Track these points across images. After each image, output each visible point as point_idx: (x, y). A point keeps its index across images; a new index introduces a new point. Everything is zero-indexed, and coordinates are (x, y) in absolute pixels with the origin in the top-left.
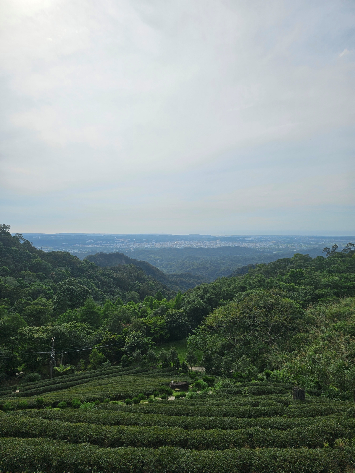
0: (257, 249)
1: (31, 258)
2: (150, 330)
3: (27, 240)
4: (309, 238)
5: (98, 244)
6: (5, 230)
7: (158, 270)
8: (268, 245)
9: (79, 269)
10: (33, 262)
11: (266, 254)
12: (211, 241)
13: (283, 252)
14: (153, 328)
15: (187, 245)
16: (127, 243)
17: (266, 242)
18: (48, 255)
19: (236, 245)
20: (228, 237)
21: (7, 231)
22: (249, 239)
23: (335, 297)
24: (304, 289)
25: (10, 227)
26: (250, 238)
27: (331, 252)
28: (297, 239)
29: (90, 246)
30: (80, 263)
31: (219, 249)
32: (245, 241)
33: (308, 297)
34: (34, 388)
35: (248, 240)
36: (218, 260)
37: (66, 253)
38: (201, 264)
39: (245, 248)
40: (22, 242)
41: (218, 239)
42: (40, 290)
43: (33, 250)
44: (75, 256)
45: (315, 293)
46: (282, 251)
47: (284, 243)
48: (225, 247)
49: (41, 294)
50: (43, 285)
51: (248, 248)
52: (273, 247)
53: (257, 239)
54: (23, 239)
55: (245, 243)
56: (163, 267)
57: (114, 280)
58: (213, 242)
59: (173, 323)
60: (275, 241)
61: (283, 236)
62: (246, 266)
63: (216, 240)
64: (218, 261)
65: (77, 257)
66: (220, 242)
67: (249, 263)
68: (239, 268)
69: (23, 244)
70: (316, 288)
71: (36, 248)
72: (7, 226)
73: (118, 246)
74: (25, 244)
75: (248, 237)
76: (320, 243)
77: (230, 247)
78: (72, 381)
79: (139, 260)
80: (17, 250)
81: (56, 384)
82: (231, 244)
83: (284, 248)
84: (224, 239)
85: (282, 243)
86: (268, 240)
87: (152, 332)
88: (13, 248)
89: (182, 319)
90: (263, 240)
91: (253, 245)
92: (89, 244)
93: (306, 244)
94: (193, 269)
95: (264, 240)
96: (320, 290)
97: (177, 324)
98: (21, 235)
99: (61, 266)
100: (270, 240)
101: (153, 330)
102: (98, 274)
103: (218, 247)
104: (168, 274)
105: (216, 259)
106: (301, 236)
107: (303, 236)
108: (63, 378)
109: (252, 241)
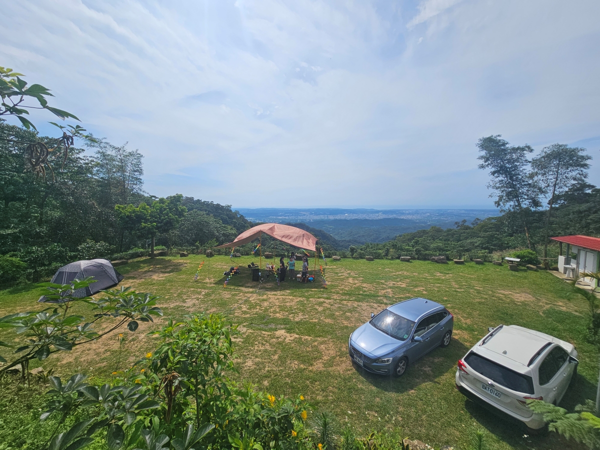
5: (287, 216)
7: (331, 236)
13: (436, 222)
15: (355, 217)
16: (307, 215)
19: (395, 217)
20: (388, 211)
22: (406, 212)
29: (281, 218)
32: (403, 214)
39: (403, 219)
41: (380, 212)
47: (437, 215)
48: (386, 218)
53: (414, 212)
56: (335, 235)
58: (376, 214)
63: (378, 213)
64: (380, 230)
66: (382, 215)
73: (301, 218)
75: (406, 210)
79: (317, 229)
82: (391, 216)
83: (437, 219)
84: (385, 212)
91: (410, 217)
92: (281, 216)
94: (359, 236)
100: (425, 213)
103: (380, 219)
104: (339, 239)
105: (378, 228)
109: (409, 214)
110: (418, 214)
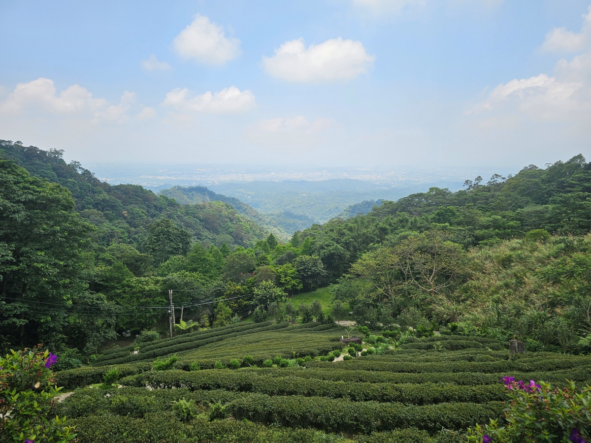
0: (372, 181)
1: (94, 193)
2: (280, 280)
3: (87, 170)
5: (172, 175)
6: (57, 156)
7: (251, 208)
8: (385, 177)
9: (156, 207)
10: (98, 198)
11: (383, 188)
12: (316, 173)
14: (283, 278)
15: (286, 177)
16: (209, 174)
17: (383, 173)
18: (115, 189)
19: (347, 177)
21: (60, 157)
23: (498, 239)
25: (63, 153)
29: (162, 178)
30: (156, 199)
32: (357, 172)
33: (468, 239)
34: (157, 348)
35: (362, 171)
37: (137, 186)
38: (303, 201)
40: (80, 172)
42: (111, 233)
43: (96, 182)
44: (150, 191)
45: (474, 235)
47: (406, 174)
49: (113, 238)
50: (114, 227)
51: (361, 181)
54: (82, 168)
55: (358, 174)
57: (201, 221)
59: (307, 271)
60: (394, 171)
63: (321, 171)
65: (152, 192)
66: (327, 174)
68: (350, 206)
69: (82, 174)
71: (99, 180)
72: (60, 151)
73: (198, 178)
74: (83, 174)
78: (200, 339)
80: (76, 182)
81: (181, 343)
85: (403, 174)
86: (386, 171)
87: (283, 282)
88: (70, 180)
89: (317, 267)
90: (379, 171)
91: (367, 177)
94: (293, 207)
95: (381, 171)
96: (480, 231)
97: (312, 272)
98: (78, 162)
99: (132, 204)
101: (284, 279)
102: (179, 213)
103: (324, 180)
104: (263, 213)
108: (188, 336)
109: (366, 172)
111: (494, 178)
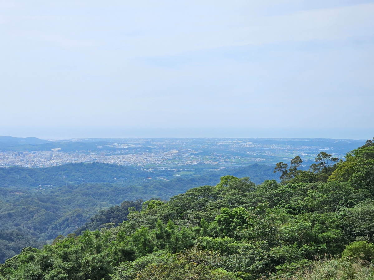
0: (140, 167)
4: (245, 142)
8: (163, 158)
11: (158, 178)
12: (40, 152)
13: (193, 173)
17: (159, 153)
19: (96, 160)
22: (122, 147)
23: (306, 261)
24: (248, 248)
26: (125, 144)
27: (289, 172)
28: (220, 145)
31: (57, 168)
32: (113, 151)
33: (257, 263)
35: (121, 149)
36: (56, 194)
38: (16, 205)
39: (113, 166)
41: (55, 147)
45: (269, 256)
46: (191, 171)
47: (195, 154)
48: (72, 164)
51: (121, 166)
52: (174, 164)
53: (140, 146)
55: (115, 155)
58: (44, 153)
60: (177, 149)
61: (193, 139)
62: (117, 205)
63: (50, 150)
64: (57, 196)
66: (60, 154)
67: (124, 199)
68: (102, 212)
70: (271, 245)
75: (121, 142)
76: (265, 153)
77: (82, 164)
82: (85, 158)
83: (194, 165)
85: (192, 154)
86: (163, 149)
90: (152, 149)
91: (131, 160)
93: (238, 156)
95: (155, 148)
96: (278, 248)
100: (167, 148)
103: (55, 165)
105: (52, 192)
106: (228, 139)
107: (232, 140)
109: (129, 151)
110: (150, 150)
111: (320, 159)
